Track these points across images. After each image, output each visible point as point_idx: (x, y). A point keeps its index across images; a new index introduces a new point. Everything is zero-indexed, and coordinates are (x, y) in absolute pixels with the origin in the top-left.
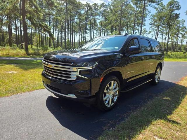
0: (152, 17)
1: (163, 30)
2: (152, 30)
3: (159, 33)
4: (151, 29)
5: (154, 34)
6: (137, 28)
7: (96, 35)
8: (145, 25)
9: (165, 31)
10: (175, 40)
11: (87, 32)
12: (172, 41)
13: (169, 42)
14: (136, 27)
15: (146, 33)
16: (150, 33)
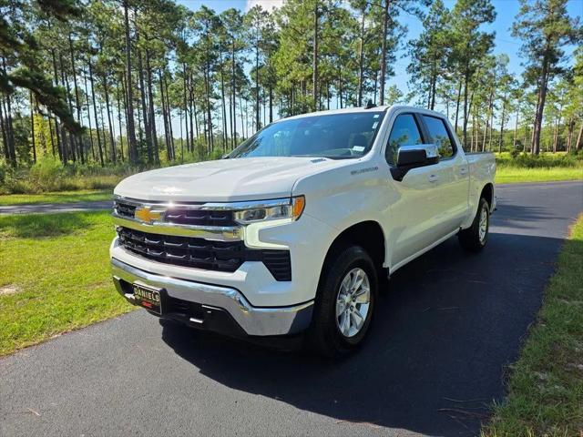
0: (412, 48)
1: (448, 88)
2: (415, 89)
3: (436, 98)
4: (412, 85)
5: (422, 102)
6: (371, 86)
7: (244, 114)
8: (393, 74)
9: (454, 91)
10: (485, 117)
11: (215, 106)
12: (476, 119)
13: (469, 125)
14: (368, 81)
15: (400, 99)
16: (409, 98)
